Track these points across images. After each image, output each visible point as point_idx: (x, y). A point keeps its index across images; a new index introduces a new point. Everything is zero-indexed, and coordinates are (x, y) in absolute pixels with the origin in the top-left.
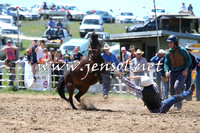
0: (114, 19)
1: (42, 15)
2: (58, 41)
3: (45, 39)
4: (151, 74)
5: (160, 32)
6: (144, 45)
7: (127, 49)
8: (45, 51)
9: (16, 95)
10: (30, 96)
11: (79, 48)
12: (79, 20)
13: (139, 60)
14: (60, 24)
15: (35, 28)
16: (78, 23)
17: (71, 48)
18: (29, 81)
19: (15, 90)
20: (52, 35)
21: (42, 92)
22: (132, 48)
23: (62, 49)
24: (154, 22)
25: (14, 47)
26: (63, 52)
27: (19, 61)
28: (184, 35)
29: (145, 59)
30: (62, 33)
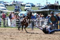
0: (35, 6)
1: (13, 4)
2: (18, 12)
3: (14, 12)
4: (46, 22)
5: (49, 9)
6: (44, 13)
7: (39, 15)
8: (14, 15)
9: (5, 28)
10: (10, 29)
11: (24, 14)
12: (24, 6)
13: (42, 18)
14: (19, 7)
15: (11, 8)
16: (24, 7)
17: (22, 14)
18: (9, 24)
19: (5, 27)
20: (16, 10)
21: (13, 27)
22: (40, 14)
23: (19, 15)
24: (47, 6)
25: (5, 14)
26: (20, 16)
27: (6, 18)
28: (56, 10)
29: (44, 18)
30: (19, 10)
